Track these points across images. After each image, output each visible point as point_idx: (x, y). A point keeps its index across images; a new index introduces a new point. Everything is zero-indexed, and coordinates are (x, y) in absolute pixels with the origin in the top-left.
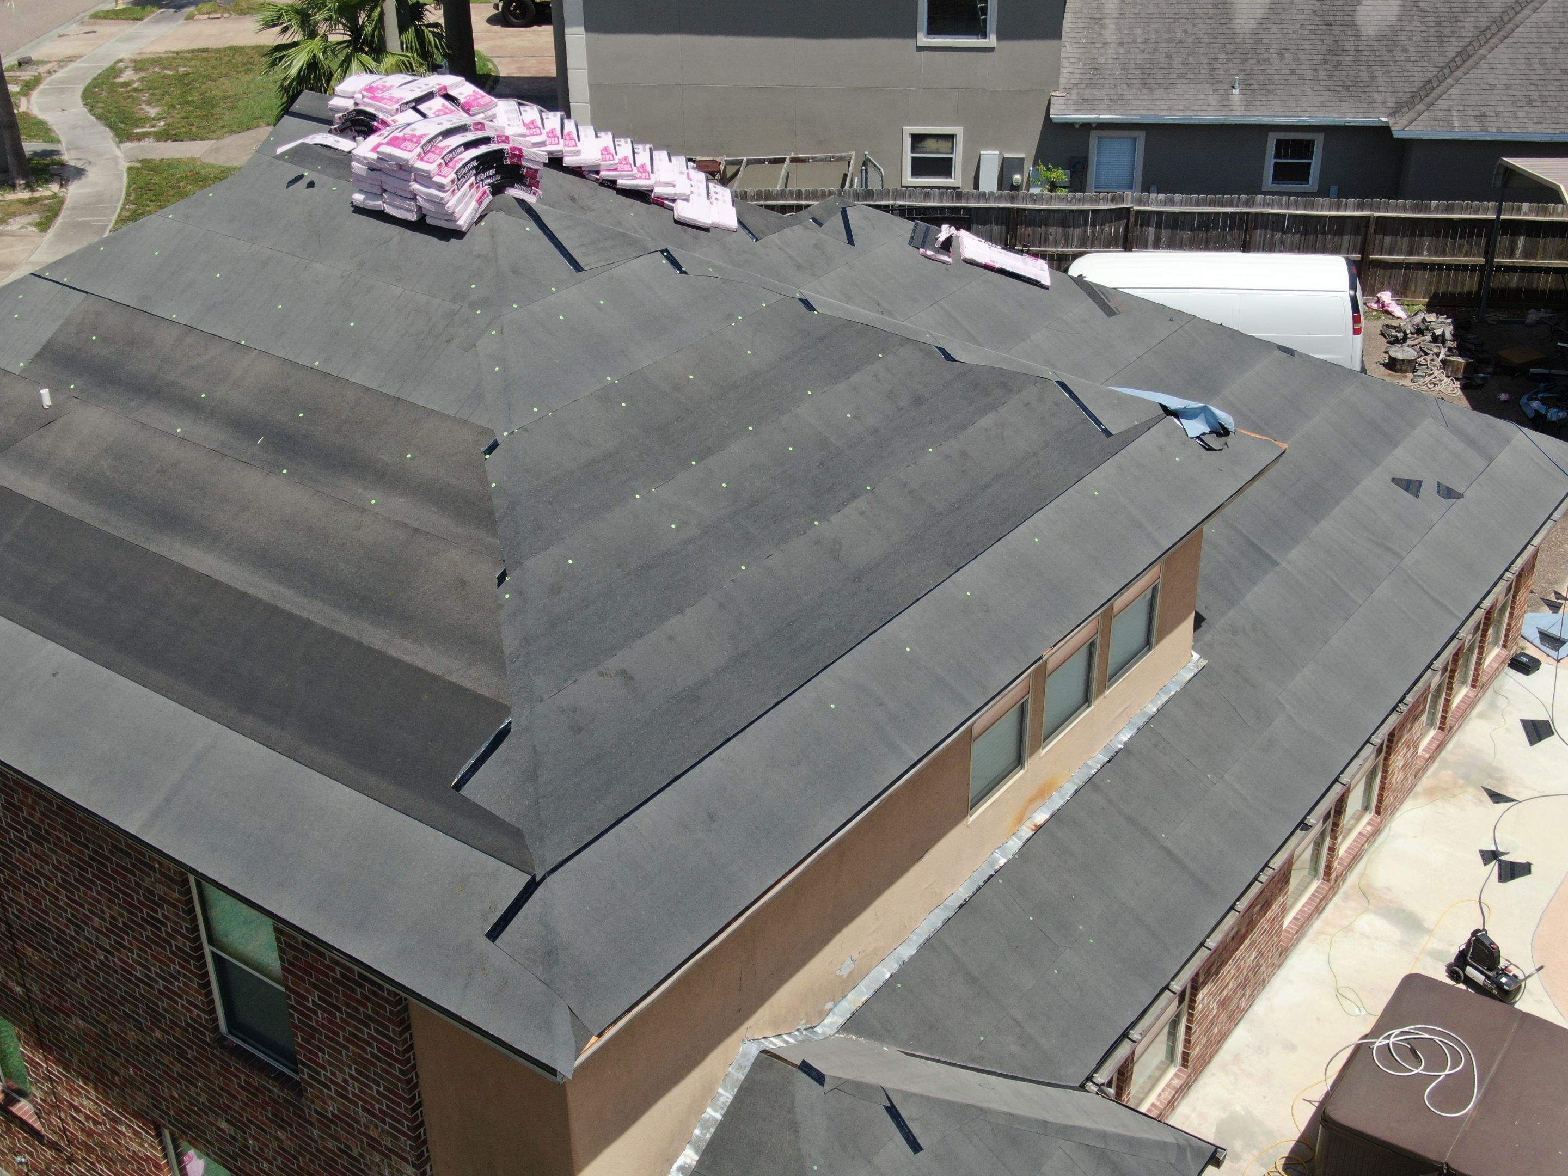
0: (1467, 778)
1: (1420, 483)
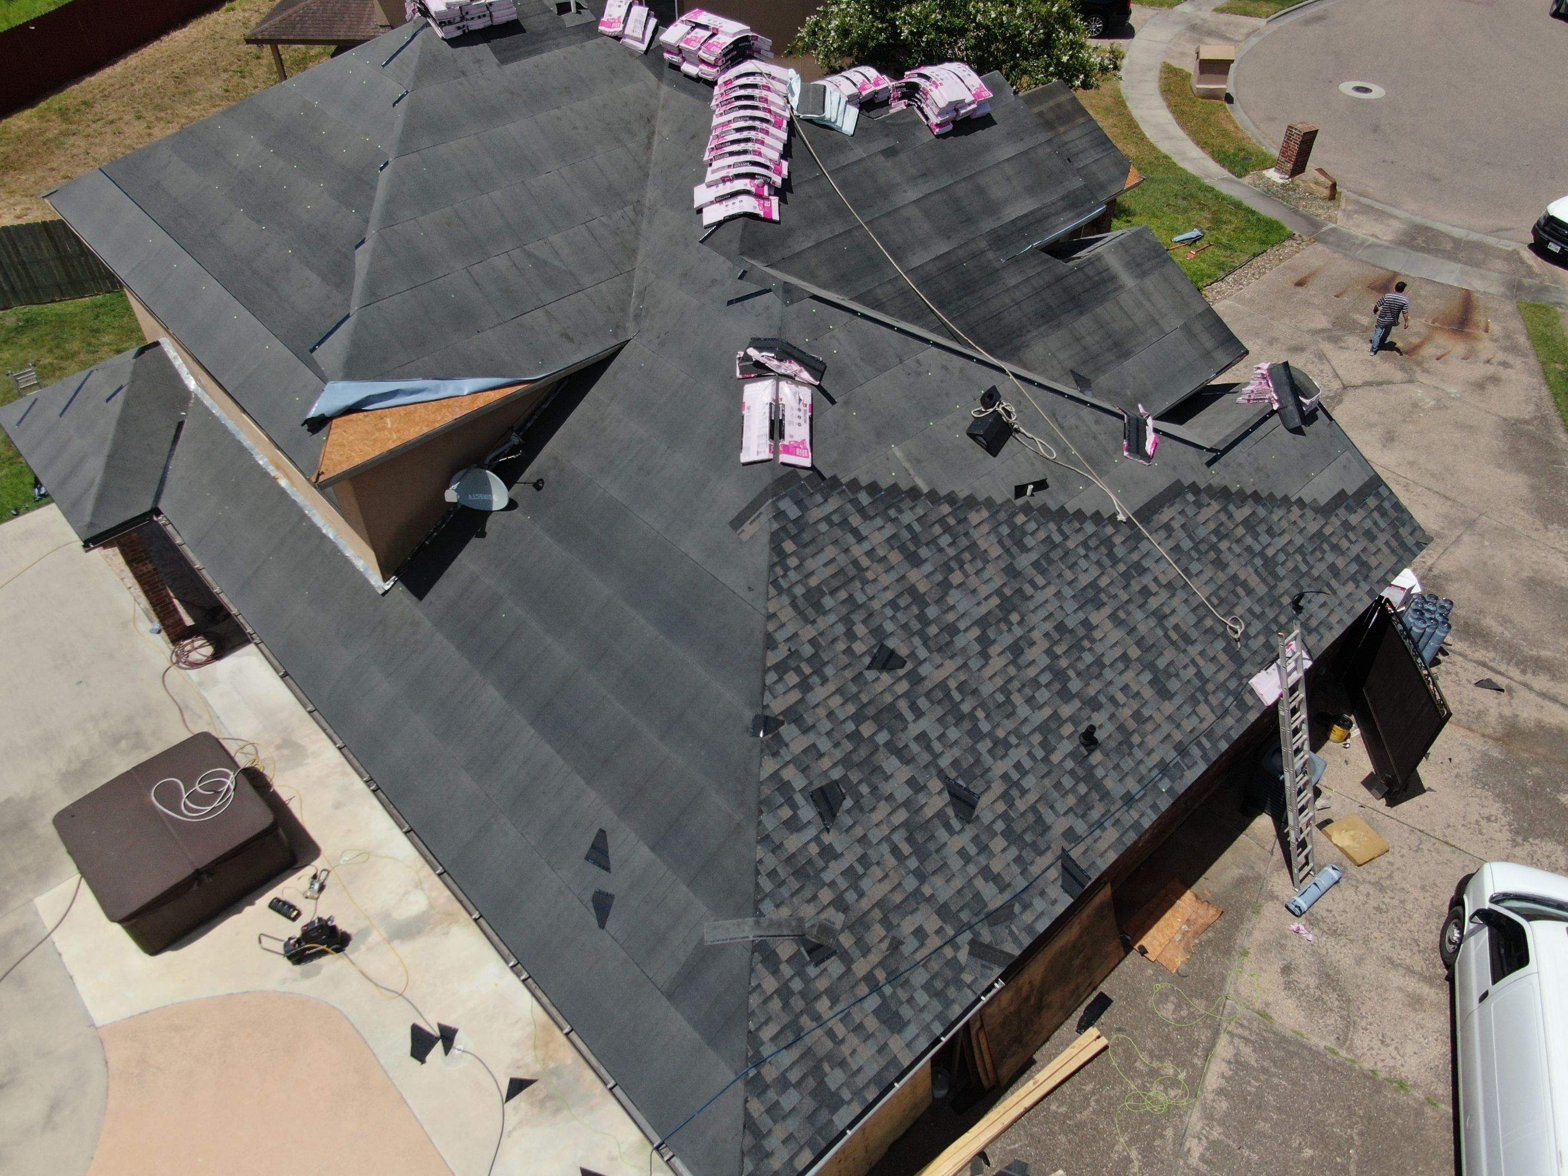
0: (555, 1072)
1: (607, 869)
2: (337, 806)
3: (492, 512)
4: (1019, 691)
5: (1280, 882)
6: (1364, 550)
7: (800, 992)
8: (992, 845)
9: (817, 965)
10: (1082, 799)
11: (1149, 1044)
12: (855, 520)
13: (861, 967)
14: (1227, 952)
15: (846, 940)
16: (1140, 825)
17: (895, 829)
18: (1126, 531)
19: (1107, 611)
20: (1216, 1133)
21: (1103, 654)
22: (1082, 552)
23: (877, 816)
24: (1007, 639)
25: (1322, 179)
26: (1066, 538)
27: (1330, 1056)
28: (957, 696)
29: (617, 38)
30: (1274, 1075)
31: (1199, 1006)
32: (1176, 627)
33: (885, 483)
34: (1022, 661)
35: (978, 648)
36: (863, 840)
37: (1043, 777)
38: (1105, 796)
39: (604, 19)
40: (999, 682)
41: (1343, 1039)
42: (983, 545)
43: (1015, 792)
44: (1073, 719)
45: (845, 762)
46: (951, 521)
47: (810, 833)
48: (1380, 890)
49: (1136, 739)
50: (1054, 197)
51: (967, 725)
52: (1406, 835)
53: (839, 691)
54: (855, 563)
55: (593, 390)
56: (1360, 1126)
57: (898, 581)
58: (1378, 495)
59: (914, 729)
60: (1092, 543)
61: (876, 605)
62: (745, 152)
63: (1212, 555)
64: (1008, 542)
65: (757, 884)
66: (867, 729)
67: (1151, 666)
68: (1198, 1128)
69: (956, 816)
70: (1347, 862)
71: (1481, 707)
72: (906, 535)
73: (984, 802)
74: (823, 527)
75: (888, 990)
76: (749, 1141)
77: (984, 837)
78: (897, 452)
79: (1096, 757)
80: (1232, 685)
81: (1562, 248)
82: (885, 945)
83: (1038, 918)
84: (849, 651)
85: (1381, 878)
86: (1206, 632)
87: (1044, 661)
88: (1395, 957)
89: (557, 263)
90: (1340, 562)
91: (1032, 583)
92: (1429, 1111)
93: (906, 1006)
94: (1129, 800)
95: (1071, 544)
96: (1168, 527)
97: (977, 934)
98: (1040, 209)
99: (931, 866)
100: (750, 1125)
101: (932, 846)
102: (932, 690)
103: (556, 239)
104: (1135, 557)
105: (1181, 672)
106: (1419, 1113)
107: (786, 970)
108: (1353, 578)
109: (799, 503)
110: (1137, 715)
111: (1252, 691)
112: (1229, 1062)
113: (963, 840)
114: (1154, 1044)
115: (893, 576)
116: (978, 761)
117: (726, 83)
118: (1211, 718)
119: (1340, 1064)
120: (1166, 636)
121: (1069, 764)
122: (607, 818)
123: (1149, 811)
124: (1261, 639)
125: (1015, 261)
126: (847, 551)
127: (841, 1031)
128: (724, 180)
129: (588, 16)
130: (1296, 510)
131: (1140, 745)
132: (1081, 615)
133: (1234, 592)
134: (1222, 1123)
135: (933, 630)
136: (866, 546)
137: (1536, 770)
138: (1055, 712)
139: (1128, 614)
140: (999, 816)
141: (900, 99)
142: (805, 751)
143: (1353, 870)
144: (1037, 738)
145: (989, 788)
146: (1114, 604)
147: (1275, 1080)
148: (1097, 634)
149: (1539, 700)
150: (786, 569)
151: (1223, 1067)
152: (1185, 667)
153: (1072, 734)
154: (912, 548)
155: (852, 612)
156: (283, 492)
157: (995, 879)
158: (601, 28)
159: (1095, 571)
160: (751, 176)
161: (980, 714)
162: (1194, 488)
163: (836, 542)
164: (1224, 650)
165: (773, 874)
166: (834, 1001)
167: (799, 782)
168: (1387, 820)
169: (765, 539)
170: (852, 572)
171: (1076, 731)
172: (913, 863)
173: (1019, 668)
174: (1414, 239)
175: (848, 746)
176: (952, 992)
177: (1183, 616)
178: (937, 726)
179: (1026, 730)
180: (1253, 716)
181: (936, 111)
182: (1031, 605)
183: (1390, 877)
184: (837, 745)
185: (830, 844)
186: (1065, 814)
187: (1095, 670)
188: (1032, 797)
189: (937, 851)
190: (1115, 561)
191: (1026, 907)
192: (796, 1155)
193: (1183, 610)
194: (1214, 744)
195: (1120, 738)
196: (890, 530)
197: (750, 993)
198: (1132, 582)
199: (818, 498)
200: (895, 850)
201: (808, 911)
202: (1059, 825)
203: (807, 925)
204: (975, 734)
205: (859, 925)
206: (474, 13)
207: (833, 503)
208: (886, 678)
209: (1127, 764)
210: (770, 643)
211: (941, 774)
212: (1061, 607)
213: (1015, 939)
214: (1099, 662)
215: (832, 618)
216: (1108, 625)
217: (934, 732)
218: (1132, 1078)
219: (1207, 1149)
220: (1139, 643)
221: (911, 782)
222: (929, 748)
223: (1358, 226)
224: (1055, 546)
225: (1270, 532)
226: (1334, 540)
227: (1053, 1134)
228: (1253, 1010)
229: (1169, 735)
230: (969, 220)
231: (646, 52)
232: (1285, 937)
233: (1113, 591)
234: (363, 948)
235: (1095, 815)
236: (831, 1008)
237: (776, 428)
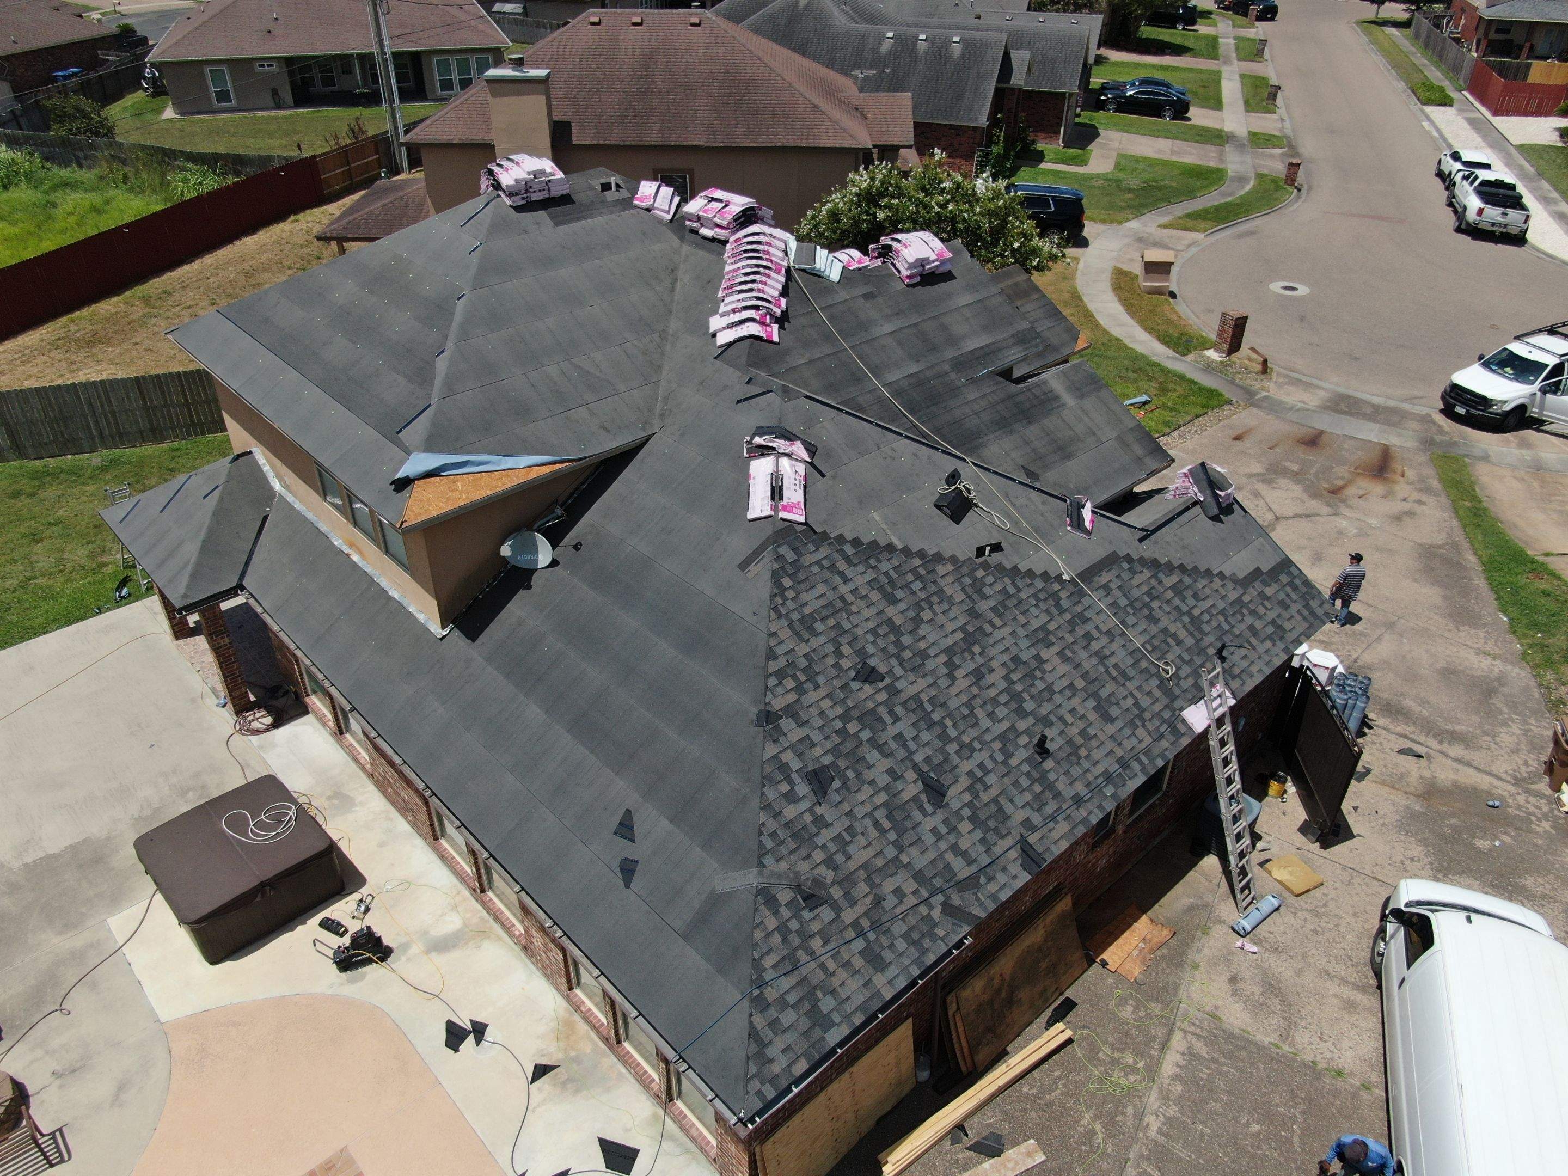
0: (577, 1060)
1: (633, 841)
2: (382, 845)
3: (537, 569)
4: (981, 707)
5: (1227, 910)
6: (1279, 616)
7: (797, 931)
8: (960, 827)
9: (811, 910)
10: (1037, 796)
11: (1111, 1039)
12: (842, 566)
13: (849, 916)
14: (1180, 965)
15: (836, 892)
16: (1089, 821)
17: (875, 809)
18: (1072, 588)
19: (1055, 649)
20: (1172, 1111)
21: (1053, 683)
22: (1033, 602)
23: (861, 797)
24: (970, 666)
25: (1254, 356)
26: (1019, 590)
27: (1274, 1049)
28: (929, 708)
29: (648, 210)
30: (1224, 1064)
31: (1156, 1008)
32: (1116, 666)
33: (866, 540)
34: (984, 683)
35: (945, 671)
36: (849, 814)
37: (1003, 776)
38: (1057, 795)
39: (638, 195)
40: (964, 698)
41: (1285, 1037)
42: (949, 591)
43: (979, 787)
44: (1027, 732)
45: (835, 751)
46: (922, 571)
47: (805, 805)
48: (1316, 916)
49: (1083, 752)
50: (1005, 335)
51: (937, 730)
52: (1338, 872)
53: (829, 696)
54: (842, 598)
55: (624, 472)
56: (1302, 1106)
57: (878, 614)
58: (1289, 573)
59: (892, 730)
60: (1042, 596)
61: (859, 631)
62: (751, 290)
63: (1146, 612)
64: (970, 591)
65: (761, 842)
66: (852, 728)
67: (1095, 695)
68: (1156, 1107)
69: (929, 801)
70: (1286, 894)
71: (1403, 770)
72: (884, 580)
73: (952, 792)
74: (815, 569)
75: (872, 936)
76: (754, 1048)
77: (953, 820)
78: (876, 516)
79: (1049, 764)
80: (1167, 714)
81: (1467, 411)
82: (869, 900)
83: (1001, 889)
84: (837, 665)
85: (1316, 907)
86: (1142, 671)
87: (1003, 685)
88: (1331, 970)
89: (598, 374)
90: (1258, 625)
91: (990, 622)
92: (1364, 1094)
93: (887, 950)
94: (1078, 800)
95: (1023, 595)
96: (1106, 587)
97: (948, 898)
98: (994, 343)
99: (907, 839)
100: (753, 1034)
101: (908, 824)
102: (906, 701)
103: (597, 355)
104: (1079, 609)
105: (1122, 702)
106: (1355, 1096)
107: (785, 913)
108: (1270, 637)
109: (795, 550)
110: (1083, 733)
111: (1184, 721)
112: (1183, 1054)
113: (936, 820)
114: (1115, 1039)
115: (872, 611)
116: (946, 760)
117: (736, 241)
118: (1148, 740)
119: (1282, 1056)
120: (1107, 671)
121: (1026, 768)
122: (632, 799)
123: (1096, 811)
124: (1191, 681)
125: (973, 381)
126: (835, 588)
127: (831, 966)
128: (734, 311)
129: (624, 194)
130: (1217, 582)
131: (1087, 757)
132: (1033, 651)
133: (1165, 641)
134: (1177, 1102)
135: (907, 654)
136: (851, 586)
137: (1453, 821)
138: (1013, 726)
139: (1074, 652)
140: (966, 805)
141: (877, 258)
142: (800, 741)
143: (1291, 899)
144: (997, 745)
145: (957, 781)
146: (1062, 644)
147: (1225, 1069)
148: (1047, 667)
149: (1455, 765)
150: (785, 599)
151: (1178, 1058)
152: (1124, 698)
153: (1027, 744)
154: (890, 590)
155: (841, 635)
156: (355, 565)
157: (964, 854)
158: (636, 202)
159: (1044, 618)
160: (756, 308)
161: (948, 722)
162: (1128, 559)
163: (825, 582)
164: (1158, 687)
165: (773, 835)
166: (826, 942)
167: (795, 764)
168: (1322, 860)
169: (768, 576)
170: (839, 605)
171: (1031, 742)
172: (892, 836)
173: (981, 689)
174: (1337, 404)
175: (838, 740)
176: (927, 943)
177: (1121, 657)
178: (911, 728)
179: (988, 737)
180: (1185, 741)
181: (906, 266)
182: (991, 641)
183: (1325, 905)
184: (827, 738)
185: (822, 815)
186: (1022, 807)
187: (1046, 695)
188: (993, 792)
189: (913, 828)
190: (1062, 611)
191: (990, 879)
192: (794, 1062)
193: (1121, 653)
194: (1152, 760)
195: (1068, 750)
196: (870, 575)
197: (755, 928)
198: (1077, 628)
199: (811, 547)
200: (877, 824)
201: (804, 867)
202: (1018, 816)
203: (802, 878)
204: (944, 737)
205: (847, 881)
206: (536, 187)
207: (824, 552)
208: (868, 689)
209: (1076, 771)
210: (771, 655)
211: (915, 767)
212: (1016, 644)
213: (982, 904)
214: (1049, 688)
215: (823, 639)
216: (1057, 660)
217: (909, 734)
218: (1096, 1066)
219: (1164, 1124)
220: (1084, 676)
221: (890, 771)
222: (904, 745)
223: (1288, 395)
224: (1010, 596)
225: (1195, 596)
226: (1252, 607)
227: (1025, 1111)
228: (1204, 1012)
229: (1112, 751)
230: (934, 349)
231: (671, 221)
232: (1232, 954)
233: (1060, 634)
234: (403, 959)
235: (1049, 809)
236: (823, 946)
237: (777, 492)
